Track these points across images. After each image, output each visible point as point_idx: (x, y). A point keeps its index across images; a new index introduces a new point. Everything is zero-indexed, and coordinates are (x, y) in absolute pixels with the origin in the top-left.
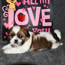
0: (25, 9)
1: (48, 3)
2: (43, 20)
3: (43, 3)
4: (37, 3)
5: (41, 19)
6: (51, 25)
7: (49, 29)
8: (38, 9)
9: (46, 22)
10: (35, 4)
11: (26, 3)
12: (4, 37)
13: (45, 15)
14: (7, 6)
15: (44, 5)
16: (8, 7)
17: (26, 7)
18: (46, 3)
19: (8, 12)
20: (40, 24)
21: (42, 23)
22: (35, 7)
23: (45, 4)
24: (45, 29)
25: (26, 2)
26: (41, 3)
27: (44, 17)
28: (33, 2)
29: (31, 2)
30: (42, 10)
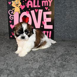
0: (29, 12)
2: (45, 22)
3: (45, 5)
5: (43, 22)
6: (52, 28)
7: (50, 32)
8: (40, 12)
9: (47, 25)
10: (38, 7)
13: (47, 18)
14: (12, 10)
15: (46, 8)
16: (14, 11)
17: (29, 9)
19: (13, 15)
20: (42, 27)
21: (43, 26)
22: (37, 10)
23: (46, 6)
24: (47, 32)
25: (30, 5)
26: (43, 5)
27: (45, 20)
29: (34, 5)
30: (44, 12)
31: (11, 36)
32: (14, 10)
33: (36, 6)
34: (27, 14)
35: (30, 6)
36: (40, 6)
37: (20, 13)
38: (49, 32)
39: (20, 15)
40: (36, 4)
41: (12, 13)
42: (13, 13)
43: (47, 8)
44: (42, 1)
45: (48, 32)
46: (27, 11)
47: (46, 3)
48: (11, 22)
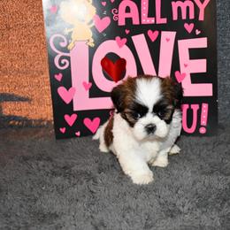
0: (125, 40)
1: (201, 18)
2: (184, 75)
3: (184, 17)
4: (162, 17)
5: (177, 73)
6: (211, 95)
7: (205, 106)
8: (168, 40)
10: (157, 23)
11: (126, 19)
12: (61, 129)
13: (191, 58)
15: (186, 25)
16: (69, 37)
17: (127, 32)
18: (192, 16)
22: (157, 32)
23: (188, 21)
24: (192, 106)
25: (128, 15)
26: (175, 17)
27: (186, 66)
28: (149, 16)
29: (144, 14)
30: (179, 42)
31: (63, 130)
32: (71, 33)
33: (153, 21)
34: (120, 46)
35: (129, 20)
36: (164, 21)
37: (93, 45)
38: (201, 107)
39: (92, 51)
40: (152, 13)
41: (63, 45)
42: (68, 44)
43: (192, 25)
44: (173, 3)
45: (195, 107)
46: (118, 38)
47: (188, 8)
48: (59, 77)
